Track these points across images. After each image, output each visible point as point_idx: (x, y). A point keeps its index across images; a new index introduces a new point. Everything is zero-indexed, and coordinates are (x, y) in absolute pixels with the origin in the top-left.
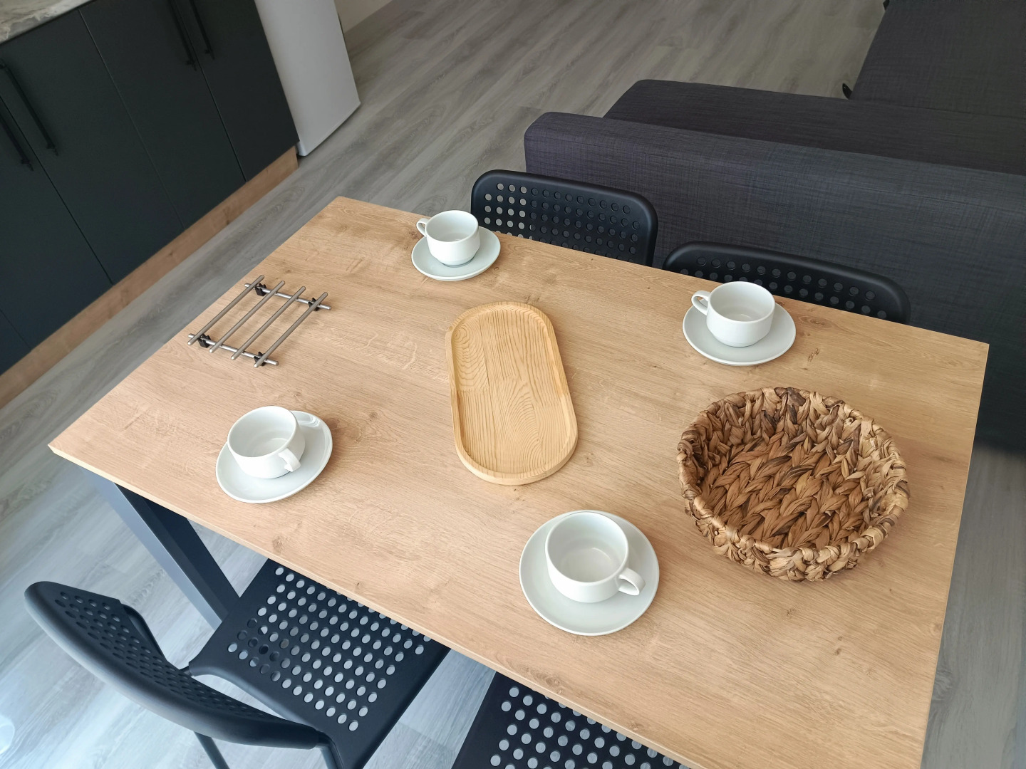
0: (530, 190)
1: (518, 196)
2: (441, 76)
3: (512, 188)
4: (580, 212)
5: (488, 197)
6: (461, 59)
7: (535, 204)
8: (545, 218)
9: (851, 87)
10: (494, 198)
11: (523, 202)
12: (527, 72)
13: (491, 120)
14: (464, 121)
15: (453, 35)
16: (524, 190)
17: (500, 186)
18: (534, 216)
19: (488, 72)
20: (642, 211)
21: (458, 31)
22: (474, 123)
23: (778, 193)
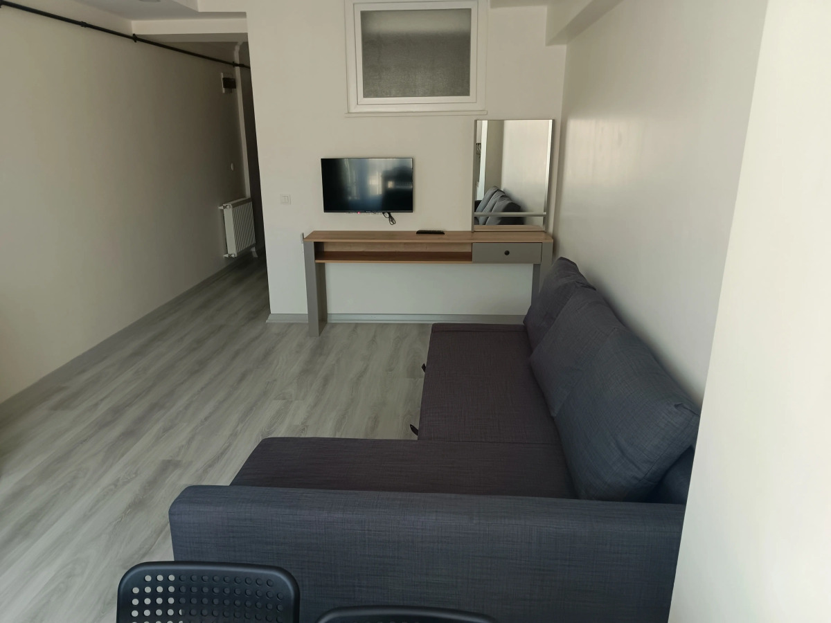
0: (178, 578)
1: (166, 584)
2: (85, 441)
3: (160, 578)
4: (227, 591)
5: (136, 590)
6: (104, 424)
7: (183, 589)
8: (194, 601)
9: (417, 427)
10: (142, 590)
11: (171, 589)
12: (166, 430)
13: (134, 476)
14: (107, 480)
15: (96, 405)
16: (172, 578)
17: (148, 578)
18: (183, 600)
19: (131, 434)
20: (284, 583)
21: (102, 400)
22: (118, 480)
23: (387, 533)
